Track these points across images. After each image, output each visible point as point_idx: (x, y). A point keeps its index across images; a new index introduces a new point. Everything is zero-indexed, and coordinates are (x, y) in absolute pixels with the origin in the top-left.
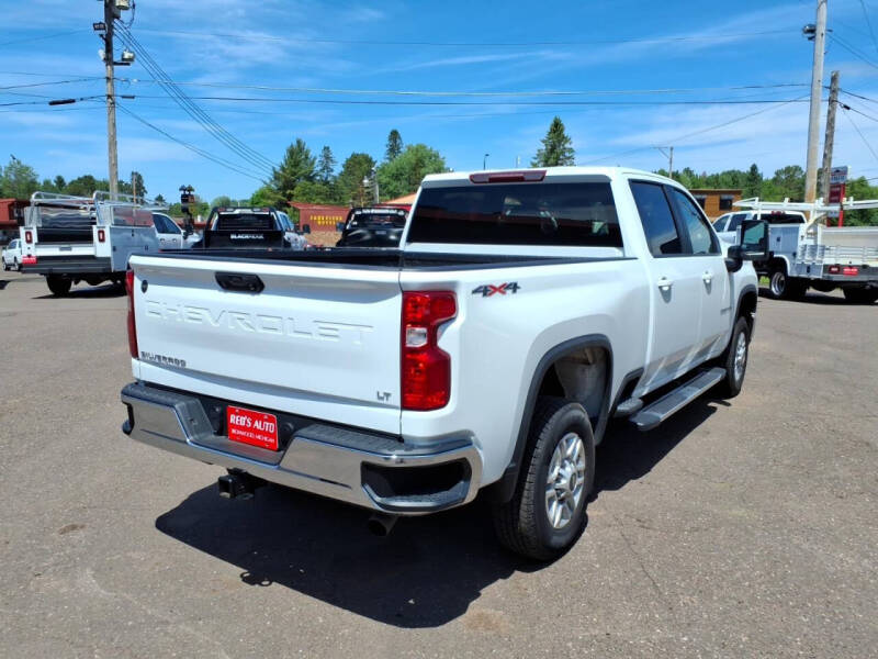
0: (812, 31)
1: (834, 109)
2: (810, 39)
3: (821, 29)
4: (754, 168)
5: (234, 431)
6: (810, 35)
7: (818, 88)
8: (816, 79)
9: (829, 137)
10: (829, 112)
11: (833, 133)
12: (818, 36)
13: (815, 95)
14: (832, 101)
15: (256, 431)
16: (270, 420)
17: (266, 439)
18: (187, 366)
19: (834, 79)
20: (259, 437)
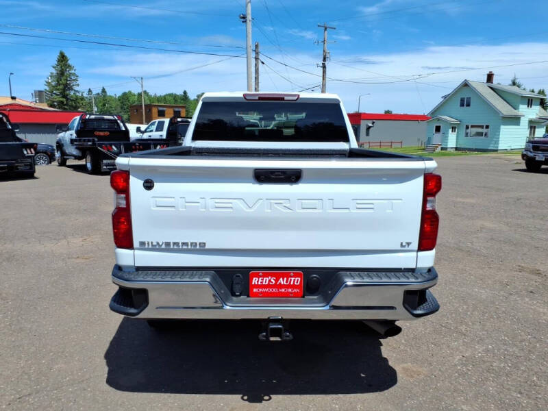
0: (244, 17)
1: (258, 63)
2: (243, 22)
3: (249, 17)
4: (185, 93)
5: (255, 290)
6: (243, 20)
7: (250, 50)
8: (249, 47)
9: (257, 78)
10: (256, 65)
11: (258, 76)
12: (248, 21)
13: (249, 55)
14: (256, 59)
15: (281, 286)
16: (296, 275)
17: (290, 290)
18: (207, 247)
19: (257, 46)
20: (283, 290)
